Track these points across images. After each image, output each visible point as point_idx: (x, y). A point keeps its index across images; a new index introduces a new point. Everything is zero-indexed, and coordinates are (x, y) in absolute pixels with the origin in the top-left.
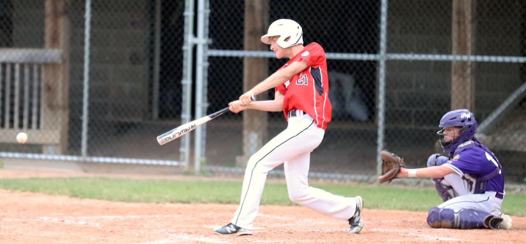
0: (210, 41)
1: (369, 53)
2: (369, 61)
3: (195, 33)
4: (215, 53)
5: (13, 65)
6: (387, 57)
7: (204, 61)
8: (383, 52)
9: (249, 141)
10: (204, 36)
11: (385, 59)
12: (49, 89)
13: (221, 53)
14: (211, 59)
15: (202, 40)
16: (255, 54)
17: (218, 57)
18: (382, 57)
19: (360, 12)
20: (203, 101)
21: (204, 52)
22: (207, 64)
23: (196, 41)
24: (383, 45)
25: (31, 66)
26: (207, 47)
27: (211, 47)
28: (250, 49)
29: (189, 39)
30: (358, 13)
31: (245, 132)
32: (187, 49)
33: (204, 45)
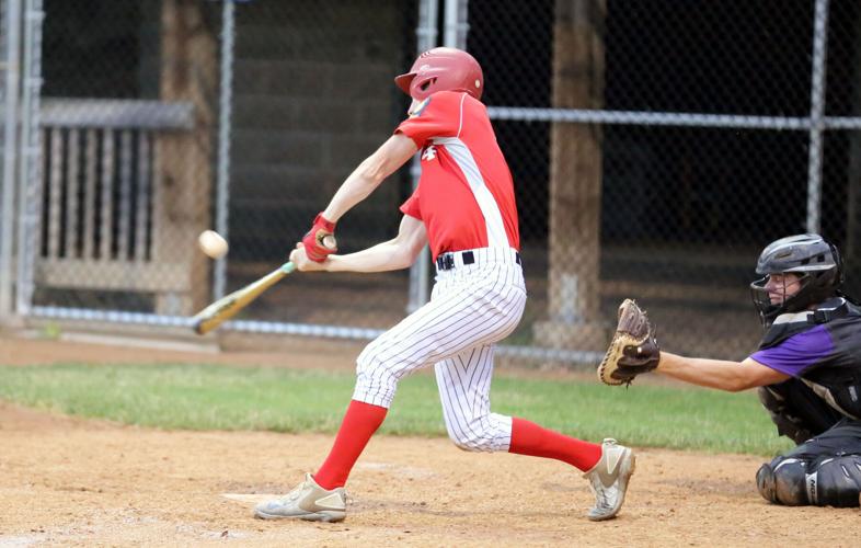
1: (788, 114)
2: (786, 132)
5: (100, 133)
6: (826, 124)
8: (816, 113)
9: (558, 293)
11: (821, 126)
12: (169, 181)
16: (571, 115)
18: (816, 123)
19: (771, 30)
24: (817, 98)
25: (135, 133)
28: (565, 107)
30: (766, 33)
31: (552, 274)
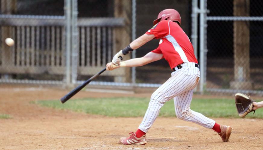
0: (208, 11)
3: (199, 6)
4: (211, 18)
7: (204, 23)
9: (237, 72)
10: (204, 8)
12: (118, 42)
13: (215, 18)
14: (208, 22)
15: (203, 10)
17: (213, 21)
20: (204, 48)
21: (205, 17)
22: (206, 26)
23: (199, 11)
25: (107, 28)
26: (206, 15)
27: (208, 15)
29: (195, 10)
31: (235, 67)
32: (194, 16)
33: (204, 14)
